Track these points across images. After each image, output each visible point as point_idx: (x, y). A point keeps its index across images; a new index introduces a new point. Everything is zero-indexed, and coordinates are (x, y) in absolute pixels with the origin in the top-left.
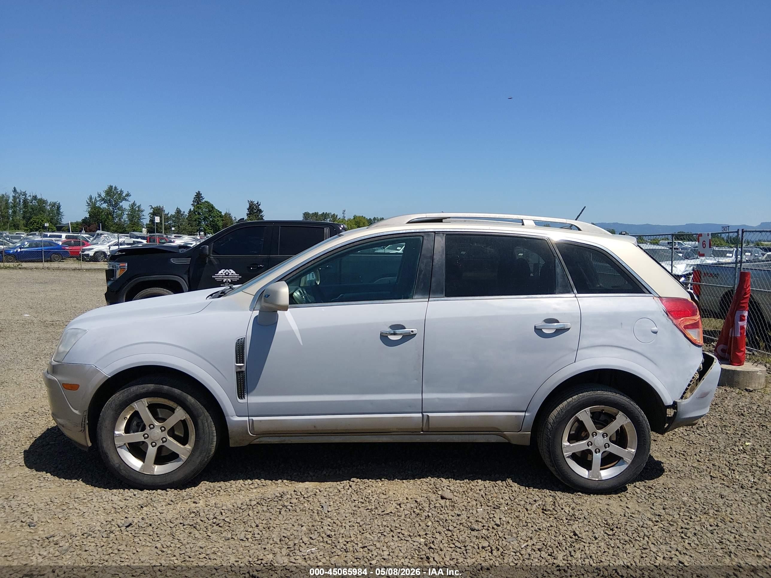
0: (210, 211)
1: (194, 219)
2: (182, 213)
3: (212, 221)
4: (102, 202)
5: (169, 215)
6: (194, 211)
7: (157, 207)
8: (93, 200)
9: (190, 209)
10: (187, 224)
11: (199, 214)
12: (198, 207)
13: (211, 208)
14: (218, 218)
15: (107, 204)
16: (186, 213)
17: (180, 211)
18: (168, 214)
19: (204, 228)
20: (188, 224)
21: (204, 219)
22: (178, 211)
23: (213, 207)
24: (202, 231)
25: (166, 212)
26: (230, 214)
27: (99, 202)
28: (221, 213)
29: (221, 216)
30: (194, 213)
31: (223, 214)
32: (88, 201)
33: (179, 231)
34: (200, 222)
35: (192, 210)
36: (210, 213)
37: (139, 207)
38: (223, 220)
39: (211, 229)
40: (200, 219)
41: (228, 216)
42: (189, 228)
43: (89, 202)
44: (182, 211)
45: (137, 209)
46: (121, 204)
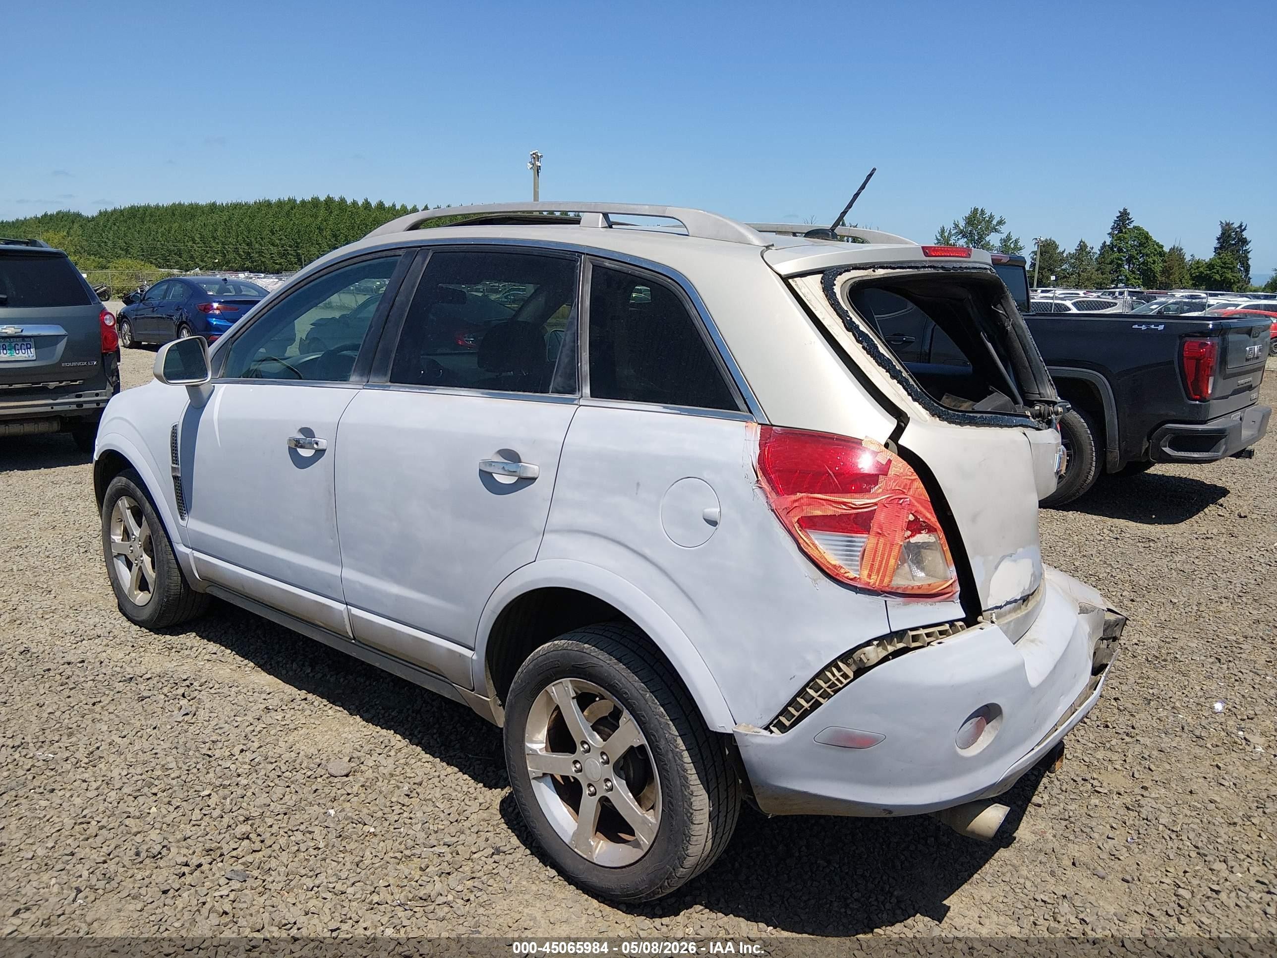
0: (1141, 245)
1: (1108, 261)
2: (1088, 249)
3: (1143, 263)
4: (959, 237)
5: (1065, 255)
6: (1112, 247)
7: (1046, 241)
8: (946, 234)
9: (1105, 242)
10: (1093, 270)
11: (1120, 250)
12: (1119, 239)
13: (1144, 239)
14: (1155, 258)
15: (966, 239)
16: (1097, 250)
17: (1086, 246)
18: (1064, 251)
19: (1126, 276)
20: (1097, 271)
21: (1129, 261)
22: (1082, 247)
23: (1147, 237)
24: (1121, 281)
25: (1060, 249)
26: (1182, 249)
27: (954, 237)
28: (1162, 247)
29: (1162, 254)
30: (1112, 249)
31: (1166, 249)
32: (938, 235)
33: (1079, 283)
34: (1120, 266)
35: (1108, 243)
36: (1141, 248)
37: (1016, 241)
38: (1164, 261)
39: (1139, 279)
40: (1121, 259)
41: (1177, 253)
42: (1097, 277)
43: (939, 238)
44: (1089, 245)
45: (1012, 246)
46: (987, 239)
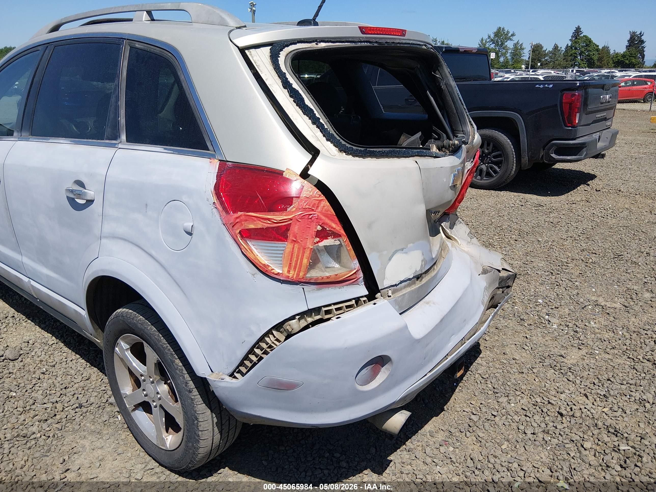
0: (587, 45)
1: (570, 54)
2: (559, 48)
3: (587, 55)
4: (491, 43)
5: (547, 52)
6: (571, 47)
7: (537, 44)
8: (484, 42)
9: (568, 44)
10: (562, 60)
11: (576, 49)
12: (576, 42)
13: (588, 42)
14: (594, 52)
15: (494, 45)
16: (563, 49)
17: (558, 47)
18: (546, 50)
19: (578, 62)
20: (564, 60)
21: (580, 54)
22: (556, 47)
23: (590, 41)
24: (576, 65)
25: (544, 49)
26: (609, 47)
27: (488, 43)
28: (598, 46)
29: (598, 50)
30: (571, 48)
31: (600, 47)
32: (480, 42)
33: (554, 67)
34: (576, 57)
35: (569, 45)
36: (587, 47)
37: (521, 45)
38: (599, 54)
39: (585, 64)
40: (576, 54)
41: (606, 49)
42: (564, 63)
43: (480, 44)
44: (559, 46)
45: (519, 48)
46: (506, 44)
